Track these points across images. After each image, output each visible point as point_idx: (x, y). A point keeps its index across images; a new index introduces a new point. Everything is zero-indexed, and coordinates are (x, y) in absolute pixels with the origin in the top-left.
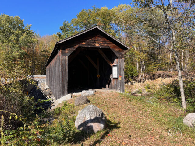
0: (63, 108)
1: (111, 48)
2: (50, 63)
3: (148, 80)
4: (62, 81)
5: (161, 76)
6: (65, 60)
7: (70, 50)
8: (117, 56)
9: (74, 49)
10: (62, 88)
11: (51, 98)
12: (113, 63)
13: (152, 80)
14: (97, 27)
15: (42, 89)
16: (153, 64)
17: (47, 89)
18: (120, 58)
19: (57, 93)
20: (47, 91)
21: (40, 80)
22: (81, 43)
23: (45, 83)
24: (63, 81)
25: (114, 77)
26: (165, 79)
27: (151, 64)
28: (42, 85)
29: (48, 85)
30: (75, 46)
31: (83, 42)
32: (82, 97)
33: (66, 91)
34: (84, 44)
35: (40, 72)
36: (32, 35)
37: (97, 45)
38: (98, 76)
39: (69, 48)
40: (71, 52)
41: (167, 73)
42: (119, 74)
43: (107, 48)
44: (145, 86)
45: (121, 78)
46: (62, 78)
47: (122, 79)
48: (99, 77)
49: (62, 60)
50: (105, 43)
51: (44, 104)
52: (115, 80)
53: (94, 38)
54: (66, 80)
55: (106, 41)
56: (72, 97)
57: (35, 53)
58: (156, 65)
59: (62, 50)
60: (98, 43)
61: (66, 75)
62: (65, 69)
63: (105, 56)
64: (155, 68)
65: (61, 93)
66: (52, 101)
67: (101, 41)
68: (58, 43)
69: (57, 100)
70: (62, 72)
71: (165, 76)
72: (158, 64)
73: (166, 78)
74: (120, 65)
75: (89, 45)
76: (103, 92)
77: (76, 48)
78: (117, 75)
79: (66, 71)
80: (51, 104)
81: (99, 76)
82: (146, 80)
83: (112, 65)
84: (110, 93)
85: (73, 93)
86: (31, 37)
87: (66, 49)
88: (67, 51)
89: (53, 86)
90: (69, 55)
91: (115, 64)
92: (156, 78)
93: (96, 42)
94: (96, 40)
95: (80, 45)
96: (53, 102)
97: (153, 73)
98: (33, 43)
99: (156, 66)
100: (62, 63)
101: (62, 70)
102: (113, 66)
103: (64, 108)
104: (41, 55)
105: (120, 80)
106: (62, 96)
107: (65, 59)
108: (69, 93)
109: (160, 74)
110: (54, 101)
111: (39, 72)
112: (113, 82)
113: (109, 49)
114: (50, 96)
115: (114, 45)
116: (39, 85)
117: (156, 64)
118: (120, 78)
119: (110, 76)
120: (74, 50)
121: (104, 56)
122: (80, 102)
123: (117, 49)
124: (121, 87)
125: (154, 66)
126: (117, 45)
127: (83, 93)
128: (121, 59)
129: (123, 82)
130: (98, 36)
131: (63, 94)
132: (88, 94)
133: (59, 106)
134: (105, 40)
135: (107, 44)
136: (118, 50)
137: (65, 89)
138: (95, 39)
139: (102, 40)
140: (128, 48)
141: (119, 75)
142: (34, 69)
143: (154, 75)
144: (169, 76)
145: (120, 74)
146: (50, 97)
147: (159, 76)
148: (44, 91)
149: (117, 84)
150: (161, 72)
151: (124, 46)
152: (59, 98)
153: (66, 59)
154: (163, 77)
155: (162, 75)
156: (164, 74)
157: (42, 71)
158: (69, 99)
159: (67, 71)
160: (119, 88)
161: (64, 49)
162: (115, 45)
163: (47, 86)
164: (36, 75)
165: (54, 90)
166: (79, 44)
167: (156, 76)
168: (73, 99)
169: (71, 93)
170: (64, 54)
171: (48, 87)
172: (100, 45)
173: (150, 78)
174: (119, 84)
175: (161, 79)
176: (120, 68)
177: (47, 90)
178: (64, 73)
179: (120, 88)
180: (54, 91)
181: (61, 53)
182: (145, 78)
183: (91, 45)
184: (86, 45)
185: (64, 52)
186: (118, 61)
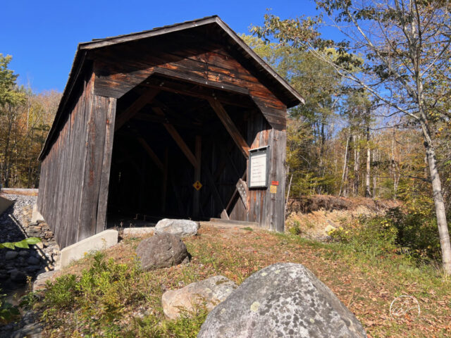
0: (88, 277)
1: (252, 93)
2: (54, 146)
3: (297, 212)
4: (88, 180)
5: (324, 206)
6: (104, 110)
7: (124, 79)
8: (269, 121)
9: (138, 78)
10: (85, 206)
11: (48, 248)
12: (250, 142)
13: (304, 213)
14: (218, 21)
15: (24, 224)
16: (307, 176)
17: (38, 222)
18: (276, 129)
19: (67, 225)
20: (37, 228)
21: (19, 199)
22: (163, 63)
23: (35, 207)
24: (92, 181)
25: (252, 185)
26: (331, 213)
27: (304, 177)
28: (25, 213)
29: (41, 213)
30: (145, 69)
31: (170, 61)
32: (167, 237)
33: (102, 218)
34: (174, 68)
35: (26, 180)
36: (11, 82)
37: (213, 78)
38: (197, 185)
39: (124, 72)
40: (128, 88)
41: (336, 199)
42: (272, 176)
43: (241, 91)
44: (290, 227)
45: (275, 187)
46: (91, 171)
47: (279, 192)
48: (198, 189)
49: (95, 110)
50: (237, 78)
51: (26, 264)
52: (257, 196)
53: (204, 55)
54: (106, 178)
55: (240, 71)
56: (120, 239)
57: (15, 131)
58: (314, 179)
59: (98, 75)
60: (216, 73)
61: (104, 163)
62: (101, 139)
63: (229, 121)
64: (311, 185)
65: (83, 225)
66: (50, 259)
67: (227, 70)
68: (87, 47)
69: (64, 250)
70: (92, 149)
71: (332, 205)
72: (318, 176)
73: (335, 212)
74: (275, 150)
75: (187, 73)
76: (221, 228)
77: (146, 77)
78: (264, 178)
79: (106, 149)
80: (47, 266)
81: (200, 186)
82: (292, 213)
83: (247, 150)
84: (245, 232)
85: (126, 226)
86: (7, 87)
87: (113, 74)
88: (114, 81)
89: (56, 208)
90: (121, 95)
91: (257, 145)
92: (314, 210)
93: (211, 68)
94: (211, 62)
95: (160, 69)
96: (53, 261)
97: (308, 197)
98: (12, 104)
99: (313, 182)
100: (93, 120)
101: (92, 143)
102: (252, 152)
103: (92, 281)
104: (32, 139)
105: (274, 194)
106: (83, 236)
107: (107, 108)
108: (109, 225)
109: (322, 201)
110: (55, 258)
111: (22, 181)
112: (250, 201)
113: (247, 98)
114: (46, 244)
115: (262, 86)
116: (16, 212)
117: (313, 177)
118: (273, 189)
119: (238, 185)
120: (140, 81)
121: (227, 121)
122: (157, 256)
123: (268, 101)
124: (276, 216)
125: (309, 182)
126: (270, 89)
127: (163, 226)
128: (278, 131)
129: (280, 201)
130: (216, 51)
131: (90, 228)
132: (179, 230)
133: (73, 272)
134: (237, 68)
135: (242, 80)
136: (272, 104)
137: (100, 210)
138: (207, 58)
139: (228, 67)
140: (300, 99)
141: (271, 179)
142: (10, 172)
143: (309, 202)
144: (342, 207)
145: (274, 175)
146: (45, 247)
147: (321, 204)
148: (29, 229)
149: (262, 205)
150: (324, 197)
151: (290, 93)
152: (73, 242)
153: (110, 106)
154: (327, 209)
155: (326, 202)
156: (330, 201)
157: (30, 179)
158: (109, 245)
159: (108, 148)
160: (268, 219)
161: (105, 73)
162: (266, 89)
163: (39, 213)
164: (13, 187)
165: (58, 220)
166: (156, 64)
167: (314, 204)
168: (124, 246)
169: (120, 226)
170: (102, 91)
171: (42, 218)
172: (221, 79)
173: (302, 209)
174: (268, 206)
175: (324, 212)
176: (276, 159)
177: (37, 225)
178: (97, 154)
179: (273, 218)
180: (58, 223)
181: (93, 84)
182: (291, 209)
183: (195, 74)
184: (180, 72)
185: (106, 83)
186: (270, 136)
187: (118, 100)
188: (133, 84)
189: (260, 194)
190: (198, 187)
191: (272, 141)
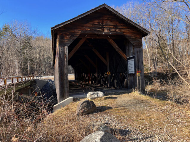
1: (124, 33)
4: (60, 79)
6: (63, 52)
7: (70, 38)
9: (75, 37)
10: (61, 89)
14: (105, 6)
18: (137, 47)
22: (84, 28)
24: (62, 80)
25: (130, 73)
31: (86, 27)
33: (67, 93)
34: (89, 29)
37: (106, 31)
39: (69, 35)
40: (72, 41)
46: (60, 76)
47: (141, 75)
49: (60, 52)
50: (117, 28)
55: (118, 25)
60: (107, 28)
65: (61, 96)
67: (112, 26)
74: (138, 57)
75: (95, 31)
77: (78, 35)
78: (134, 70)
79: (65, 67)
81: (110, 73)
83: (126, 58)
87: (65, 37)
88: (66, 40)
90: (69, 45)
91: (130, 55)
93: (105, 26)
94: (104, 24)
95: (83, 31)
100: (60, 56)
101: (61, 65)
102: (128, 58)
105: (139, 77)
106: (61, 100)
112: (129, 80)
113: (123, 36)
118: (138, 75)
121: (116, 46)
123: (132, 36)
129: (142, 80)
131: (63, 97)
134: (116, 24)
135: (119, 29)
136: (135, 37)
137: (66, 90)
138: (103, 22)
139: (112, 24)
141: (137, 70)
145: (138, 68)
153: (66, 50)
166: (81, 30)
170: (62, 44)
172: (109, 30)
178: (63, 69)
181: (58, 42)
183: (98, 30)
184: (92, 31)
185: (63, 41)
186: (135, 51)
187: (68, 47)
188: (74, 39)
189: (133, 77)
190: (109, 74)
191: (136, 53)
